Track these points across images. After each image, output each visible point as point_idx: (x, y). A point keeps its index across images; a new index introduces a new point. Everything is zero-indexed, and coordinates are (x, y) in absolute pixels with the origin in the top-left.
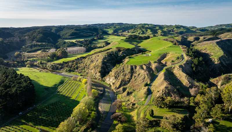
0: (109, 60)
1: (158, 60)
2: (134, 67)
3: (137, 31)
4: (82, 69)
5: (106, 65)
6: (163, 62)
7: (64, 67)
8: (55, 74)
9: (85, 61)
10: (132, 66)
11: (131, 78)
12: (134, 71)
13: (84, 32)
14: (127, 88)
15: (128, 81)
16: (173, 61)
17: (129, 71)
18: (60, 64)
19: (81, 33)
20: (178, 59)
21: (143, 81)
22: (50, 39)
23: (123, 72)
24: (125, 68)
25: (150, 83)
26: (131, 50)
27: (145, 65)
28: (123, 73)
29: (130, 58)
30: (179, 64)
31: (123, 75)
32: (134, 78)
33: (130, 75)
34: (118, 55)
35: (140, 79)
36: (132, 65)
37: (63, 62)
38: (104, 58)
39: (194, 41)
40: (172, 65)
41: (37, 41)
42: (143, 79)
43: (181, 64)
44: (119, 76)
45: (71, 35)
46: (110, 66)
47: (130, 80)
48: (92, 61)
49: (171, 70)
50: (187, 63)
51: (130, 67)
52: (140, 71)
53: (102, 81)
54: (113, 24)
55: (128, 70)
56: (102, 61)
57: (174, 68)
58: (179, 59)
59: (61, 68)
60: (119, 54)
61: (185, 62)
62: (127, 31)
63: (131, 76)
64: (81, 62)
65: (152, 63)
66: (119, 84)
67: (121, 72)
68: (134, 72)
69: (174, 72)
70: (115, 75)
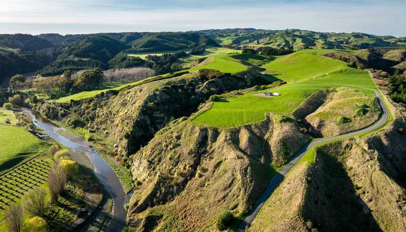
0: (163, 103)
1: (295, 114)
2: (210, 133)
3: (276, 42)
4: (101, 123)
5: (151, 116)
6: (313, 119)
7: (70, 113)
8: (30, 131)
9: (112, 103)
10: (204, 130)
11: (192, 175)
12: (208, 148)
14: (162, 216)
15: (177, 185)
16: (346, 120)
17: (192, 146)
18: (62, 106)
19: (165, 42)
20: (365, 112)
21: (224, 197)
23: (174, 147)
24: (183, 136)
25: (245, 215)
26: (234, 76)
27: (248, 128)
28: (173, 150)
29: (216, 100)
30: (369, 133)
31: (170, 159)
32: (201, 176)
33: (192, 163)
34: (194, 89)
35: (215, 187)
36: (206, 125)
37: (72, 101)
38: (151, 98)
39: (403, 60)
40: (341, 134)
42: (225, 189)
43: (375, 133)
44: (160, 161)
45: (145, 46)
47: (186, 182)
48: (124, 104)
49: (337, 153)
50: (400, 132)
51: (197, 134)
52: (225, 150)
53: (124, 165)
54: (237, 29)
55: (189, 144)
56: (143, 106)
57: (347, 146)
58: (368, 115)
59: (64, 115)
60: (199, 87)
61: (389, 127)
62: (256, 42)
63: (194, 167)
64: (105, 104)
65: (274, 121)
66: (149, 193)
67: (170, 147)
68: (205, 152)
69: (349, 163)
70: (151, 155)
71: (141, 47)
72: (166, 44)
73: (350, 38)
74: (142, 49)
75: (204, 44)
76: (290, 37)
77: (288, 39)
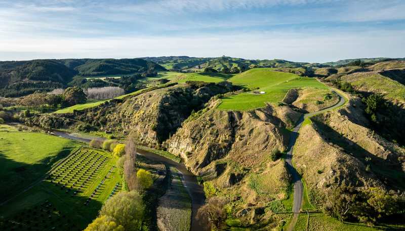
0: (175, 104)
1: (284, 101)
2: (236, 115)
3: (215, 66)
4: (114, 125)
5: (167, 114)
6: (298, 103)
7: (76, 122)
9: (121, 108)
10: (230, 113)
11: (234, 141)
12: (238, 123)
13: (123, 65)
14: (226, 164)
15: (225, 147)
16: (320, 103)
17: (226, 123)
18: (67, 116)
19: (116, 67)
20: (330, 97)
21: (266, 147)
22: (59, 75)
23: (210, 126)
24: (215, 118)
25: (286, 151)
26: (218, 85)
27: (259, 110)
28: (211, 128)
29: (221, 97)
30: (338, 108)
31: (211, 134)
32: (240, 140)
33: (230, 133)
34: (191, 95)
35: (256, 142)
36: (230, 110)
37: (75, 111)
38: (165, 100)
40: (320, 110)
41: (32, 78)
42: (264, 142)
43: (341, 108)
44: (201, 137)
45: (96, 70)
46: (177, 115)
47: (230, 145)
48: (137, 108)
49: (323, 120)
50: (354, 107)
51: (227, 116)
52: (253, 122)
53: (160, 149)
55: (222, 123)
56: (160, 106)
57: (327, 116)
58: (332, 99)
59: (69, 124)
60: (195, 93)
61: (347, 104)
62: (197, 67)
63: (233, 136)
64: (114, 111)
65: (273, 106)
66: (205, 155)
67: (207, 126)
68: (237, 126)
69: (331, 124)
70: (191, 135)
71: (94, 71)
72: (117, 68)
73: (275, 64)
74: (95, 73)
75: (152, 68)
76: (227, 62)
77: (225, 64)
